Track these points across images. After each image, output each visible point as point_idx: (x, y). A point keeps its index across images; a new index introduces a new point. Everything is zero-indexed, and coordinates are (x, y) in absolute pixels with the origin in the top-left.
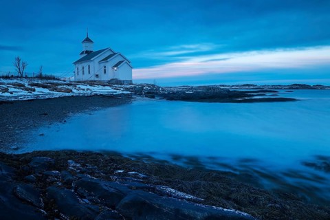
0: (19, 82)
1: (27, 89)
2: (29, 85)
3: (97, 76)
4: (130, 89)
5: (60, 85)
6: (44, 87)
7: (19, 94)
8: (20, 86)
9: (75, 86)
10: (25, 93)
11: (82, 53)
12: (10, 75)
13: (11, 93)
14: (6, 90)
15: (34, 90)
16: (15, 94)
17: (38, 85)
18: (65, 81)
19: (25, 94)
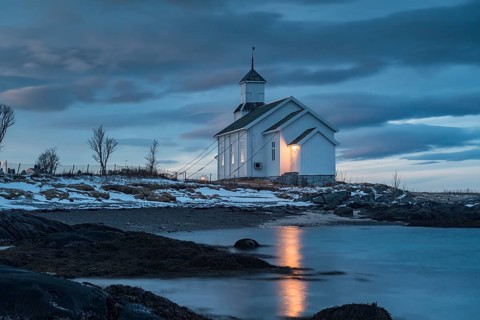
0: (88, 183)
1: (97, 195)
2: (103, 187)
3: (258, 165)
4: (315, 195)
5: (161, 187)
6: (127, 191)
7: (82, 201)
8: (87, 189)
9: (191, 189)
10: (92, 200)
11: (238, 110)
12: (75, 171)
13: (71, 200)
14: (65, 196)
15: (107, 197)
16: (75, 202)
17: (117, 189)
18: (175, 180)
19: (91, 202)
